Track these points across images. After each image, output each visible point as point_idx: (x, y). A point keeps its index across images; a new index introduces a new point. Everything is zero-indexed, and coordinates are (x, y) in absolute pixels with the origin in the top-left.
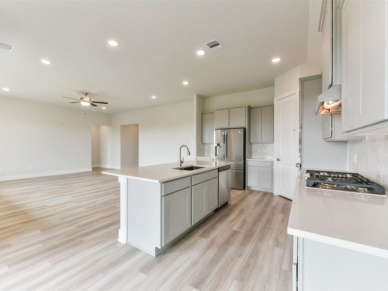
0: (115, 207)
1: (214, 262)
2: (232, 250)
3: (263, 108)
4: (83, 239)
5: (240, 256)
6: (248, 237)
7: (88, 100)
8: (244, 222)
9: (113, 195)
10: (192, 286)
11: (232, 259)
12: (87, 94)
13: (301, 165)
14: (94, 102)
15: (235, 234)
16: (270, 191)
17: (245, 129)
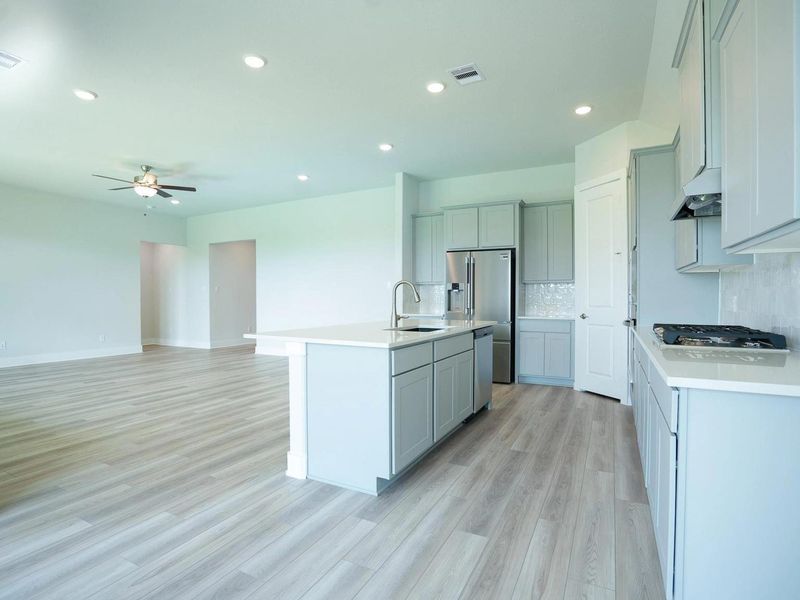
0: (243, 420)
1: (493, 498)
2: (520, 479)
3: (549, 208)
4: (212, 475)
5: (539, 486)
6: (544, 460)
7: (151, 182)
8: (530, 437)
9: (223, 399)
10: (467, 531)
11: (525, 493)
12: (148, 169)
13: (635, 321)
14: (164, 187)
15: (517, 456)
16: (567, 384)
17: (513, 251)
